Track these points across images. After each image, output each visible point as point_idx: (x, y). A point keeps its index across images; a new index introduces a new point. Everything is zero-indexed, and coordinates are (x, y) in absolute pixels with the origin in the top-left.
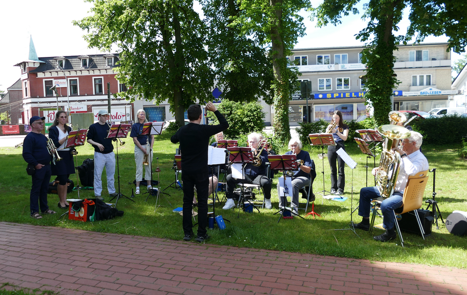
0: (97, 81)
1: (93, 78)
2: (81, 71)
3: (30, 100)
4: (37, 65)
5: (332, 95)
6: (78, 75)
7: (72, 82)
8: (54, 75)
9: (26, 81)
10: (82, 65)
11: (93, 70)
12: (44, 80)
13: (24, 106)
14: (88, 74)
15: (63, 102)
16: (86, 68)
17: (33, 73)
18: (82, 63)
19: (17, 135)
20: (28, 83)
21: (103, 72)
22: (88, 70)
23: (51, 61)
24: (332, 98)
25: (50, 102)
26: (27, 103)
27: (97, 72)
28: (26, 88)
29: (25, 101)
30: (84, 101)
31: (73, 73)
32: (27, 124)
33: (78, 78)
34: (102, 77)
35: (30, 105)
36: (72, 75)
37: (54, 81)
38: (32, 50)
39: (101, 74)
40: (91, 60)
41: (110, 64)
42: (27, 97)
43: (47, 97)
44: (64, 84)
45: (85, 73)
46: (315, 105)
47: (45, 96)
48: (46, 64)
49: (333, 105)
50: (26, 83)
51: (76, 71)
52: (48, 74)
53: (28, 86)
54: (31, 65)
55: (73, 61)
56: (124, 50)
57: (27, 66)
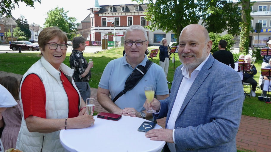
0: (129, 19)
1: (128, 17)
2: (121, 13)
3: (94, 28)
4: (99, 10)
5: (267, 30)
6: (119, 15)
7: (116, 19)
8: (107, 15)
9: (93, 18)
10: (122, 10)
11: (128, 13)
12: (102, 18)
13: (91, 31)
14: (125, 15)
15: (111, 29)
16: (124, 11)
17: (96, 14)
18: (122, 9)
19: (88, 46)
20: (94, 19)
21: (133, 14)
22: (125, 13)
23: (106, 7)
24: (267, 32)
25: (104, 30)
26: (93, 30)
27: (130, 14)
28: (93, 22)
29: (92, 29)
30: (122, 29)
31: (117, 14)
32: (93, 41)
33: (119, 17)
34: (132, 17)
35: (94, 31)
36: (116, 15)
37: (107, 18)
38: (97, 2)
39: (132, 15)
40: (127, 7)
41: (137, 9)
42: (93, 26)
43: (103, 27)
44: (112, 20)
45: (123, 14)
46: (255, 36)
47: (102, 26)
48: (103, 9)
49: (266, 36)
50: (93, 19)
51: (118, 13)
52: (104, 15)
53: (94, 21)
54: (96, 10)
55: (117, 8)
56: (150, 3)
57: (94, 10)
